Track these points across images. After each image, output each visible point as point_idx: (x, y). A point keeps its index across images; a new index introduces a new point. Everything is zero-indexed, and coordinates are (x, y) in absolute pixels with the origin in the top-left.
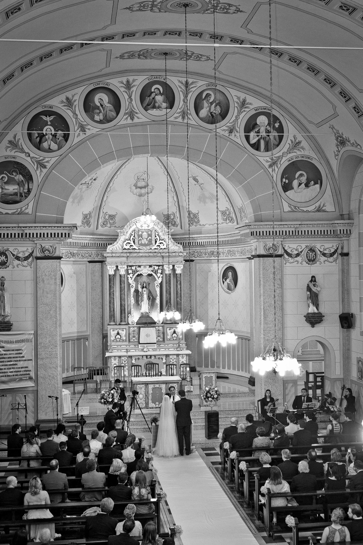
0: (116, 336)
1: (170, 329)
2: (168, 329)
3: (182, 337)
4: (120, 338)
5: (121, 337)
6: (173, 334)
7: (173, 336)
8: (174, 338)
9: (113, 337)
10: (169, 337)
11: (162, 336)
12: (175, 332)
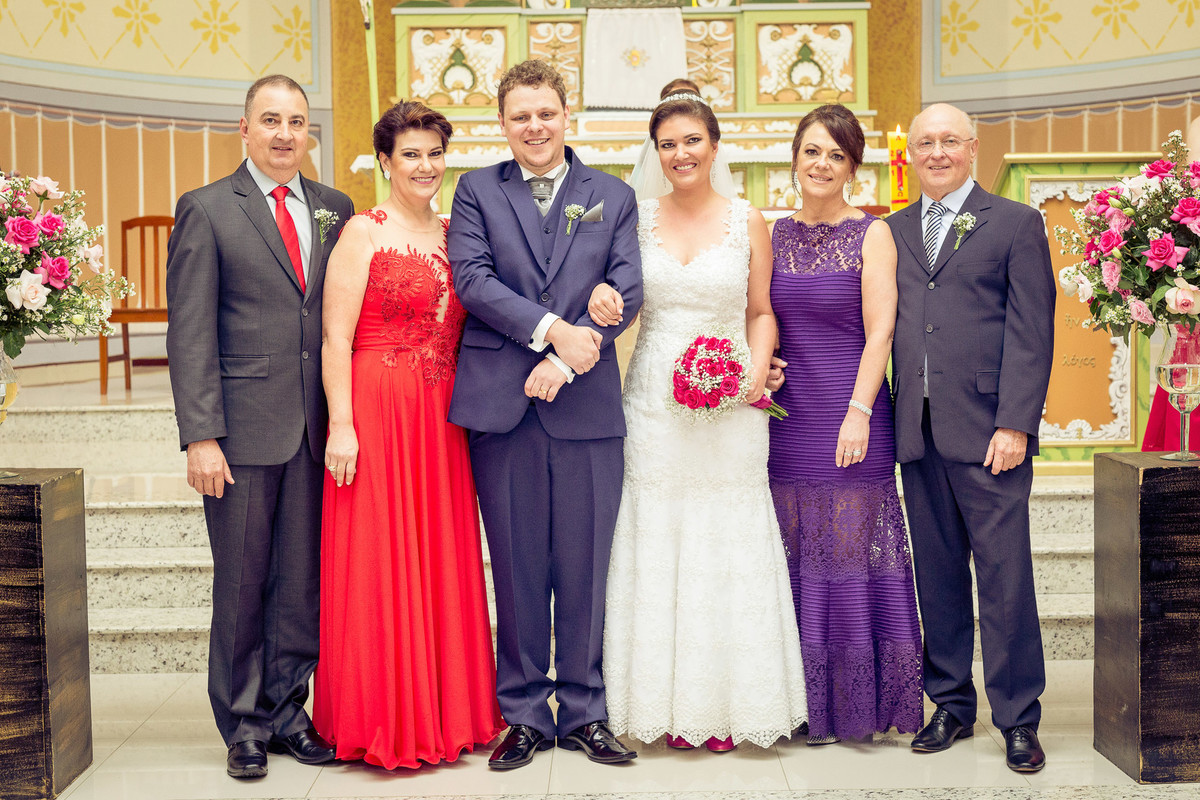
0: (444, 74)
1: (775, 37)
2: (766, 31)
3: (854, 85)
4: (468, 84)
5: (475, 80)
6: (795, 64)
7: (796, 79)
8: (802, 90)
9: (428, 78)
10: (770, 84)
11: (728, 79)
12: (811, 52)
